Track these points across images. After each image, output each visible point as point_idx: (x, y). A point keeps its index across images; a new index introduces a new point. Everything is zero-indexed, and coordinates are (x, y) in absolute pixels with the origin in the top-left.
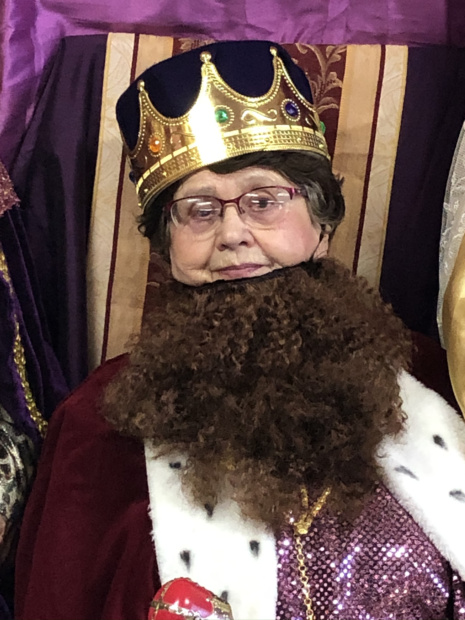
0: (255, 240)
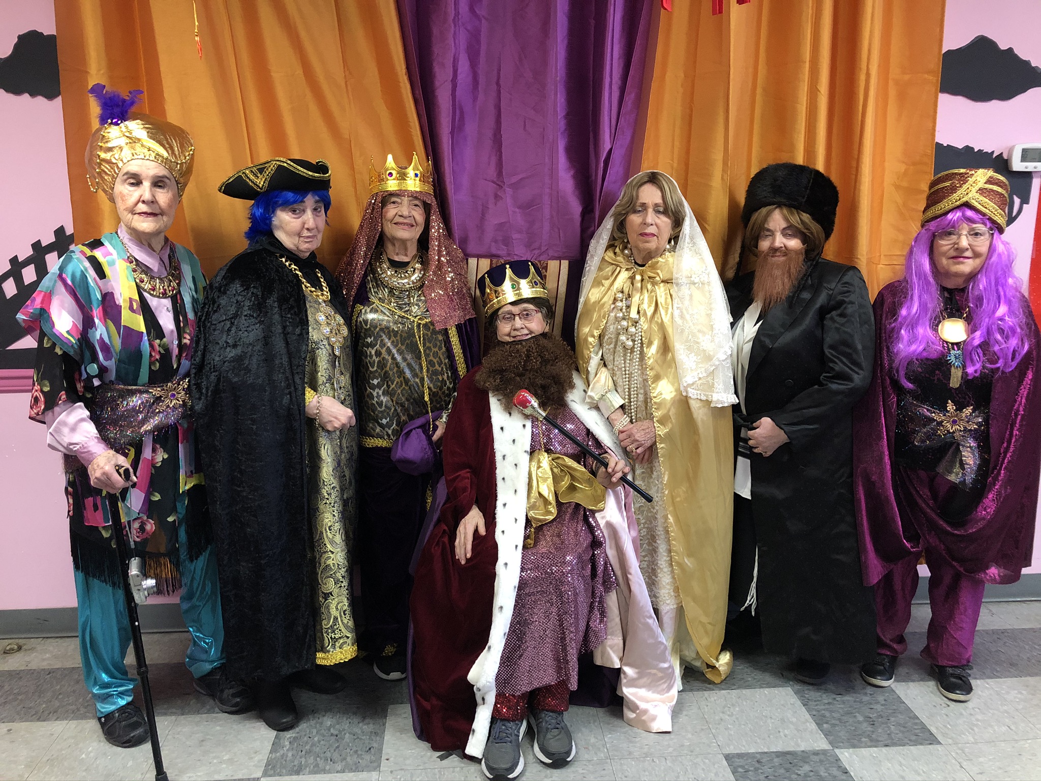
0: (526, 327)
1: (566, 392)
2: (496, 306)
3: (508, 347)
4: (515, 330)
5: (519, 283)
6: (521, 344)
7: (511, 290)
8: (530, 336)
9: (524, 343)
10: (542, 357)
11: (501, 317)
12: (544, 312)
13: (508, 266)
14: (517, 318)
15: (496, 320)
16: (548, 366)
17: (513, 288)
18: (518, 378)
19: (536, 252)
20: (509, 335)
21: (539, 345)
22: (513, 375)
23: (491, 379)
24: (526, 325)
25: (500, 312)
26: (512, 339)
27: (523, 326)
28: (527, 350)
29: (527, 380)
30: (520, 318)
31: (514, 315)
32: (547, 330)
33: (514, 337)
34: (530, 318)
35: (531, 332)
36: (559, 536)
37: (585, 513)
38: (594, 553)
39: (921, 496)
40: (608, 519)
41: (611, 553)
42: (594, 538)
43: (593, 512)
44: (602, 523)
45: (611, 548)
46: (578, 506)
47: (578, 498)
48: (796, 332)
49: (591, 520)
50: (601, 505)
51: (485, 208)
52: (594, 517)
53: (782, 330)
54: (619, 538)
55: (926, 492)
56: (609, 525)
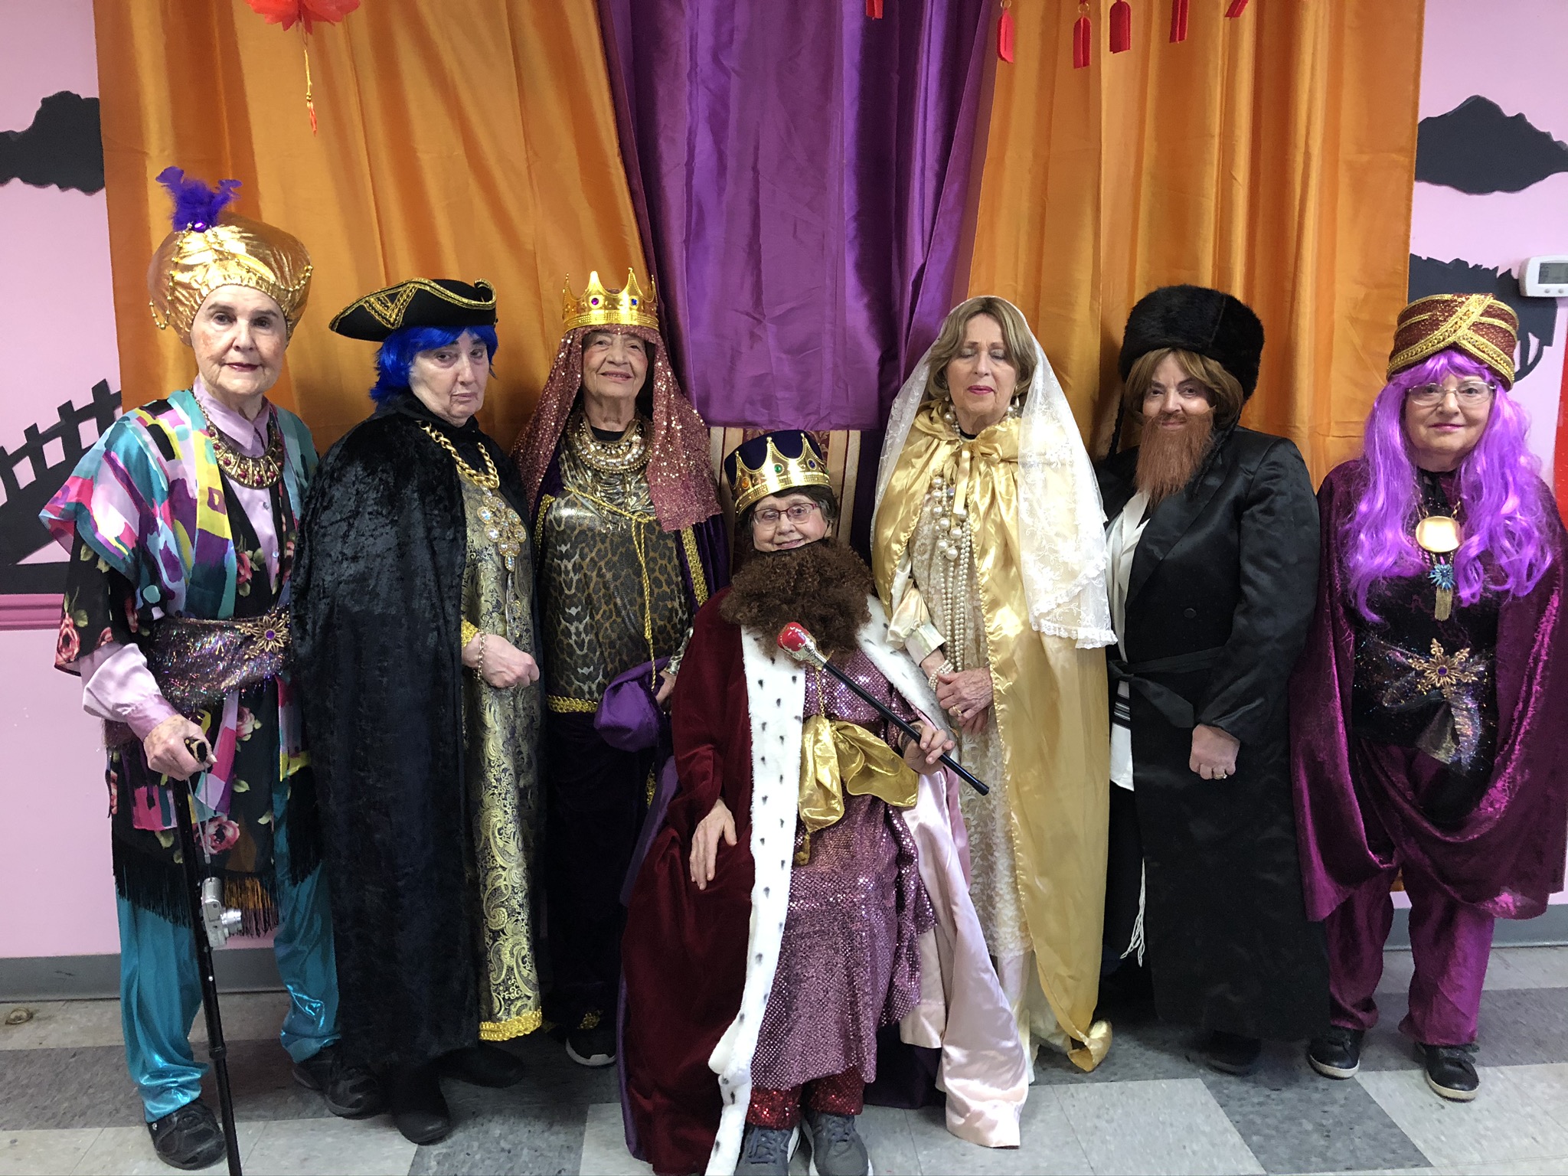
0: (797, 529)
1: (857, 626)
2: (752, 499)
3: (769, 560)
4: (780, 534)
5: (786, 464)
6: (790, 555)
7: (776, 474)
8: (803, 543)
9: (794, 554)
10: (821, 575)
11: (759, 514)
12: (824, 507)
13: (769, 439)
14: (784, 516)
15: (752, 519)
16: (831, 589)
17: (778, 471)
18: (785, 607)
19: (813, 418)
20: (771, 541)
21: (817, 557)
22: (778, 602)
23: (745, 609)
24: (798, 526)
25: (758, 508)
26: (775, 548)
27: (793, 528)
28: (799, 564)
29: (800, 609)
30: (788, 516)
31: (779, 512)
32: (828, 534)
33: (779, 544)
34: (803, 515)
35: (805, 537)
36: (847, 847)
37: (887, 811)
38: (900, 872)
39: (1394, 785)
40: (922, 820)
41: (926, 872)
42: (900, 850)
43: (899, 810)
44: (913, 827)
45: (926, 865)
46: (875, 800)
47: (875, 789)
48: (1200, 536)
49: (895, 822)
50: (910, 800)
51: (735, 355)
52: (900, 818)
53: (1179, 534)
54: (939, 849)
55: (1401, 779)
56: (923, 829)
